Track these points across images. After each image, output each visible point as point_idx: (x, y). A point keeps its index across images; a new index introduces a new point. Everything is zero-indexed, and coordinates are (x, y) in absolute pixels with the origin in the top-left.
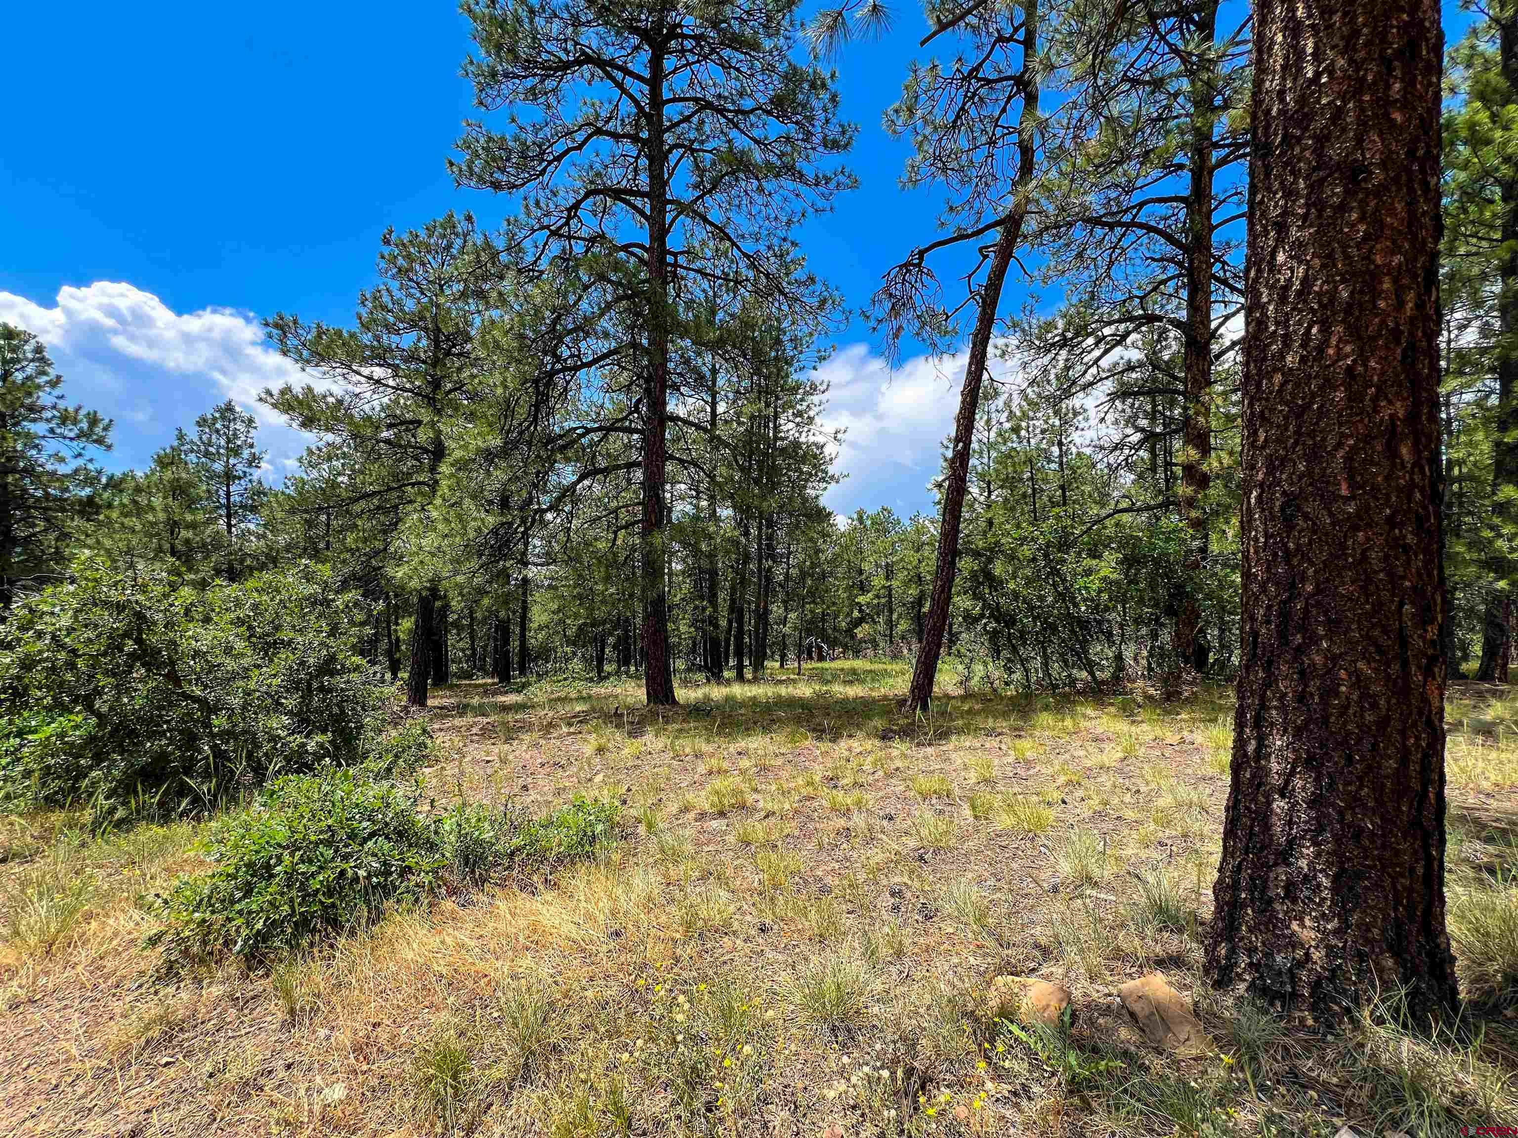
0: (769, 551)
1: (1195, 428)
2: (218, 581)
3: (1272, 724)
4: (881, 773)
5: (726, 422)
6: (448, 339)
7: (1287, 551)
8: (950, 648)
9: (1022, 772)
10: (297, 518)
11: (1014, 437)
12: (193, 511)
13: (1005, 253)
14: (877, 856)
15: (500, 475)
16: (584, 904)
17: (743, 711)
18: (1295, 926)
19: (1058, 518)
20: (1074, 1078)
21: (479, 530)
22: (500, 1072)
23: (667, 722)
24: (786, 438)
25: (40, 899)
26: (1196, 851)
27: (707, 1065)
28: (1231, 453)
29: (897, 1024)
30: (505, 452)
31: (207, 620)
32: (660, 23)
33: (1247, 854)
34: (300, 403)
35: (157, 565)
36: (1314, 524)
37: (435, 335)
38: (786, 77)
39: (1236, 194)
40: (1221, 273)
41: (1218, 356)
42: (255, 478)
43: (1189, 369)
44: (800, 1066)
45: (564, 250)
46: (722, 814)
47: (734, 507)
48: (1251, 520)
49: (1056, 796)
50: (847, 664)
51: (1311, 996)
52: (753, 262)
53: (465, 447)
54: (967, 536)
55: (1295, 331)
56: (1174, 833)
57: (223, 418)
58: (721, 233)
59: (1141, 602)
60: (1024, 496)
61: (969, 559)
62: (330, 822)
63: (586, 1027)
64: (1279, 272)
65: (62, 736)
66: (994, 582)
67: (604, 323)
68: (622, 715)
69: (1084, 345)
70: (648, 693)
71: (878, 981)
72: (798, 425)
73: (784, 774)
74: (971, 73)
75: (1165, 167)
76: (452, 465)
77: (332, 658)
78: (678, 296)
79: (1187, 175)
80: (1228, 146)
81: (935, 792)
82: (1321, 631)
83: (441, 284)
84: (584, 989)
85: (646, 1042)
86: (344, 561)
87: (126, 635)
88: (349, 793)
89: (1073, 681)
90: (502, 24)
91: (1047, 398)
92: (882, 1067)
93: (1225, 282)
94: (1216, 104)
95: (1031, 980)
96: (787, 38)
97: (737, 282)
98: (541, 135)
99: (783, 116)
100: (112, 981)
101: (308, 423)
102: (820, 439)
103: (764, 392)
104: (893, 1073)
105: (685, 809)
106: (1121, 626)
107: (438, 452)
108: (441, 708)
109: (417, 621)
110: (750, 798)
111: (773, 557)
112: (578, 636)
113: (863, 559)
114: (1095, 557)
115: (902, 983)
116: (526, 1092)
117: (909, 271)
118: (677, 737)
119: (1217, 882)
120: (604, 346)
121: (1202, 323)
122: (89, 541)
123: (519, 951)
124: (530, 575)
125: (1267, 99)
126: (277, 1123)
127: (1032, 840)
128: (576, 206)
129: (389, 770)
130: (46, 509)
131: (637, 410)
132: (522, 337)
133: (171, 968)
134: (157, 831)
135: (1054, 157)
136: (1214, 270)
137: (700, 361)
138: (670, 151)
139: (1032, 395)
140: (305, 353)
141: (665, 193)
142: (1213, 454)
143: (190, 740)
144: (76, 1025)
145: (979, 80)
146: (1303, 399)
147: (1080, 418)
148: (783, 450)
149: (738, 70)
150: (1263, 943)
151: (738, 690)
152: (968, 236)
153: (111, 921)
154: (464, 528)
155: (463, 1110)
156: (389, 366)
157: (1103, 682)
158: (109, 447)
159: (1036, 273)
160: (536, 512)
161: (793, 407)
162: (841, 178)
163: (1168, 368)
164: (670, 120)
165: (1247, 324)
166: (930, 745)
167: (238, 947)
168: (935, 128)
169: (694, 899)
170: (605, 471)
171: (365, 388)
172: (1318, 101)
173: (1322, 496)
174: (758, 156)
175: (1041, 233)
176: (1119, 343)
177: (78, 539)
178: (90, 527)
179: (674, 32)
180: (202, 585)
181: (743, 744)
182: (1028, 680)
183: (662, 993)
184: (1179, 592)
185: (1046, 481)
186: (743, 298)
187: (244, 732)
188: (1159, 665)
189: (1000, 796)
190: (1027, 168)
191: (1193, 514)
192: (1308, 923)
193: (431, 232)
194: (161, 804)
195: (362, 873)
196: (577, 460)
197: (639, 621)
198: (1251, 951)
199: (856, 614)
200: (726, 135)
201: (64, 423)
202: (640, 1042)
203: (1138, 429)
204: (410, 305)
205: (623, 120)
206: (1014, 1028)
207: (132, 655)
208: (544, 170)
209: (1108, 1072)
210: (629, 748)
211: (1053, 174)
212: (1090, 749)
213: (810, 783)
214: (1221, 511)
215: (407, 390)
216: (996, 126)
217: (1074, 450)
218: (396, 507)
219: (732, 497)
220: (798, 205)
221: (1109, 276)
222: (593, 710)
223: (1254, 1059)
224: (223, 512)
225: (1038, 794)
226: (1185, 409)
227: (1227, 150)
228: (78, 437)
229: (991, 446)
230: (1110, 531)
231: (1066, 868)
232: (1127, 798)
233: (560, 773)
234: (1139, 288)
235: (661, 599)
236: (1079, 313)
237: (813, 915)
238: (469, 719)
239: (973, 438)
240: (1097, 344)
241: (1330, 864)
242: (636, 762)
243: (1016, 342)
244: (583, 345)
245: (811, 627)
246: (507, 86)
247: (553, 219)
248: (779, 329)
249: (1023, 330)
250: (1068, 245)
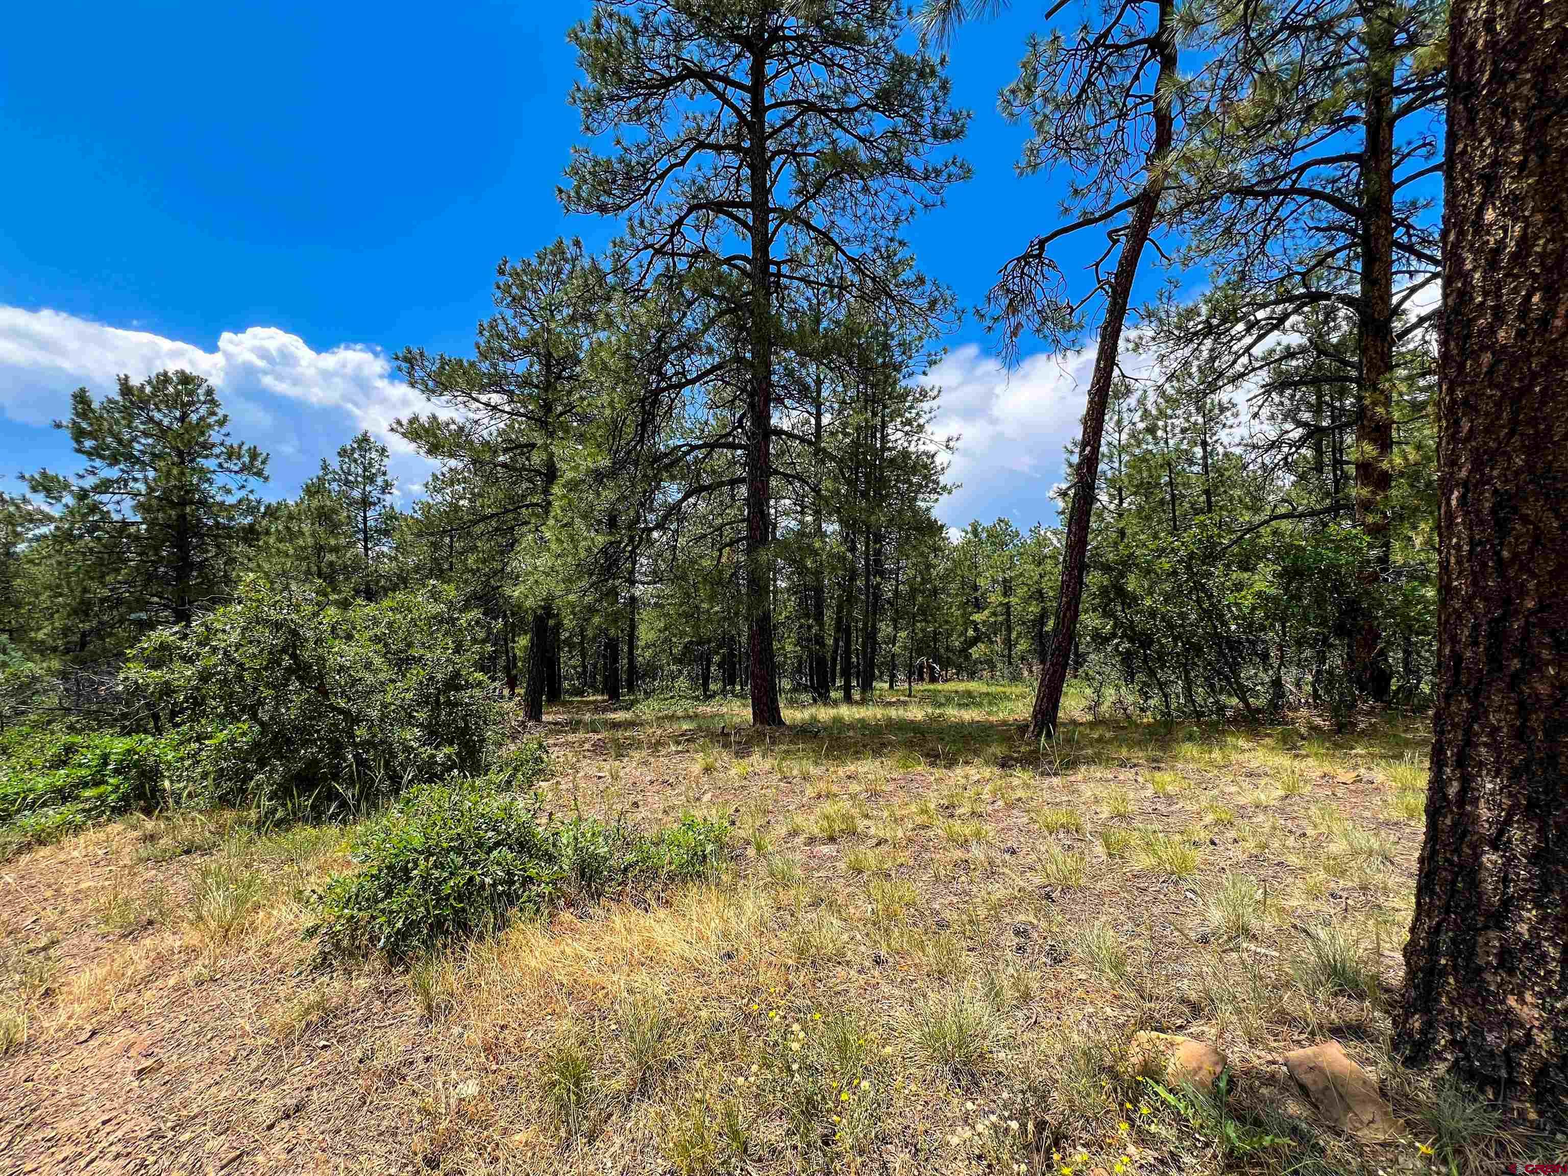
0: (876, 567)
1: (1371, 419)
2: (359, 601)
3: (1481, 764)
4: (1000, 803)
5: (832, 433)
6: (558, 364)
7: (1500, 561)
8: (1076, 670)
9: (1162, 808)
10: (424, 541)
11: (1149, 438)
12: (336, 536)
13: (1139, 235)
14: (999, 891)
15: (609, 495)
16: (696, 924)
17: (851, 733)
18: (1512, 1001)
19: (1202, 526)
20: (1232, 1151)
21: (588, 551)
22: (618, 1084)
23: (773, 743)
24: (894, 448)
25: (218, 889)
26: (1379, 907)
27: (824, 1098)
28: (1419, 447)
29: (1025, 1072)
30: (613, 472)
31: (349, 637)
32: (761, 28)
33: (1448, 912)
34: (427, 431)
35: (307, 586)
36: (1536, 528)
37: (547, 360)
38: (892, 68)
39: (1424, 145)
40: (1405, 239)
41: (1401, 336)
42: (387, 504)
43: (1364, 351)
44: (920, 1108)
45: (668, 268)
46: (832, 839)
47: (841, 521)
48: (1451, 523)
49: (1204, 835)
50: (962, 686)
51: (1533, 1084)
52: (858, 265)
53: (576, 468)
54: (1096, 548)
55: (1510, 302)
56: (1350, 884)
57: (360, 448)
58: (825, 238)
59: (1305, 620)
60: (1162, 502)
61: (1097, 573)
62: (460, 830)
63: (701, 1047)
64: (1488, 233)
65: (232, 741)
66: (1129, 600)
67: (709, 339)
68: (728, 735)
69: (1233, 332)
70: (754, 713)
71: (1003, 1025)
72: (907, 433)
73: (896, 801)
74: (1097, 41)
75: (1332, 122)
76: (564, 486)
77: (457, 674)
78: (781, 306)
79: (1360, 131)
80: (1413, 90)
81: (1062, 826)
82: (1545, 654)
83: (551, 309)
84: (698, 1009)
85: (761, 1067)
86: (466, 582)
87: (284, 651)
88: (475, 803)
89: (1221, 709)
90: (606, 47)
91: (1189, 394)
92: (1010, 1118)
93: (1410, 249)
94: (1397, 43)
95: (1179, 1038)
96: (893, 27)
97: (841, 288)
98: (645, 154)
99: (889, 110)
100: (278, 967)
101: (433, 450)
102: (931, 448)
103: (870, 401)
104: (1024, 1126)
105: (794, 833)
106: (1280, 648)
107: (551, 474)
108: (556, 724)
109: (532, 639)
110: (861, 824)
111: (882, 573)
112: (684, 654)
113: (979, 574)
114: (1246, 570)
115: (1030, 1028)
116: (644, 1106)
117: (1028, 263)
118: (783, 759)
119: (1409, 944)
120: (707, 362)
121: (1381, 298)
122: (251, 565)
123: (633, 966)
124: (637, 593)
125: (1470, 31)
126: (419, 1112)
127: (1176, 883)
128: (680, 222)
129: (509, 782)
130: (216, 536)
131: (741, 426)
132: (628, 357)
133: (325, 959)
134: (310, 831)
135: (1196, 125)
136: (1396, 235)
137: (804, 372)
138: (772, 158)
139: (1170, 391)
140: (430, 383)
141: (767, 201)
142: (1395, 449)
143: (337, 749)
144: (248, 1005)
145: (1107, 47)
146: (1520, 380)
147: (1228, 414)
148: (892, 461)
149: (841, 67)
150: (1470, 1019)
151: (846, 712)
152: (1096, 220)
153: (275, 912)
154: (576, 547)
155: (585, 1118)
156: (504, 392)
157: (1258, 711)
158: (266, 479)
159: (1174, 255)
160: (643, 530)
161: (902, 416)
162: (952, 169)
163: (1337, 353)
164: (772, 126)
165: (1445, 296)
166: (1055, 774)
167: (381, 944)
168: (1057, 107)
169: (804, 925)
170: (709, 488)
171: (483, 415)
172: (1540, 25)
173: (1547, 496)
174: (863, 154)
175: (1181, 209)
176: (1275, 327)
177: (242, 564)
178: (252, 552)
179: (776, 35)
180: (344, 605)
181: (852, 768)
182: (1167, 707)
183: (777, 1019)
184: (1352, 608)
185: (1187, 485)
186: (848, 304)
187: (382, 742)
188: (1328, 692)
189: (1136, 833)
190: (1163, 141)
191: (1370, 519)
192: (1528, 997)
193: (541, 259)
194: (313, 807)
195: (488, 880)
196: (682, 478)
197: (744, 639)
198: (1453, 1026)
199: (971, 633)
200: (829, 136)
201: (230, 458)
202: (755, 1068)
203: (1299, 424)
204: (523, 332)
205: (725, 131)
206: (1160, 1089)
207: (288, 670)
208: (648, 189)
209: (1275, 1150)
210: (736, 769)
211: (1197, 142)
212: (1244, 785)
213: (925, 811)
214: (1408, 515)
215: (522, 415)
216: (1128, 95)
217: (1221, 450)
218: (512, 528)
219: (838, 511)
220: (904, 202)
221: (1263, 252)
222: (700, 728)
223: (1458, 1152)
224: (361, 536)
225: (1182, 833)
226: (1359, 398)
227: (1411, 95)
228: (242, 470)
229: (1122, 449)
230: (1266, 539)
231: (1216, 916)
232: (1291, 842)
233: (669, 791)
234: (1300, 263)
235: (766, 617)
236: (1226, 297)
237: (930, 950)
238: (581, 735)
239: (1103, 441)
240: (1248, 330)
241: (1558, 931)
242: (744, 783)
243: (1152, 334)
244: (687, 362)
245: (921, 646)
246: (612, 109)
247: (658, 237)
248: (886, 334)
249: (1160, 320)
250: (1213, 221)
